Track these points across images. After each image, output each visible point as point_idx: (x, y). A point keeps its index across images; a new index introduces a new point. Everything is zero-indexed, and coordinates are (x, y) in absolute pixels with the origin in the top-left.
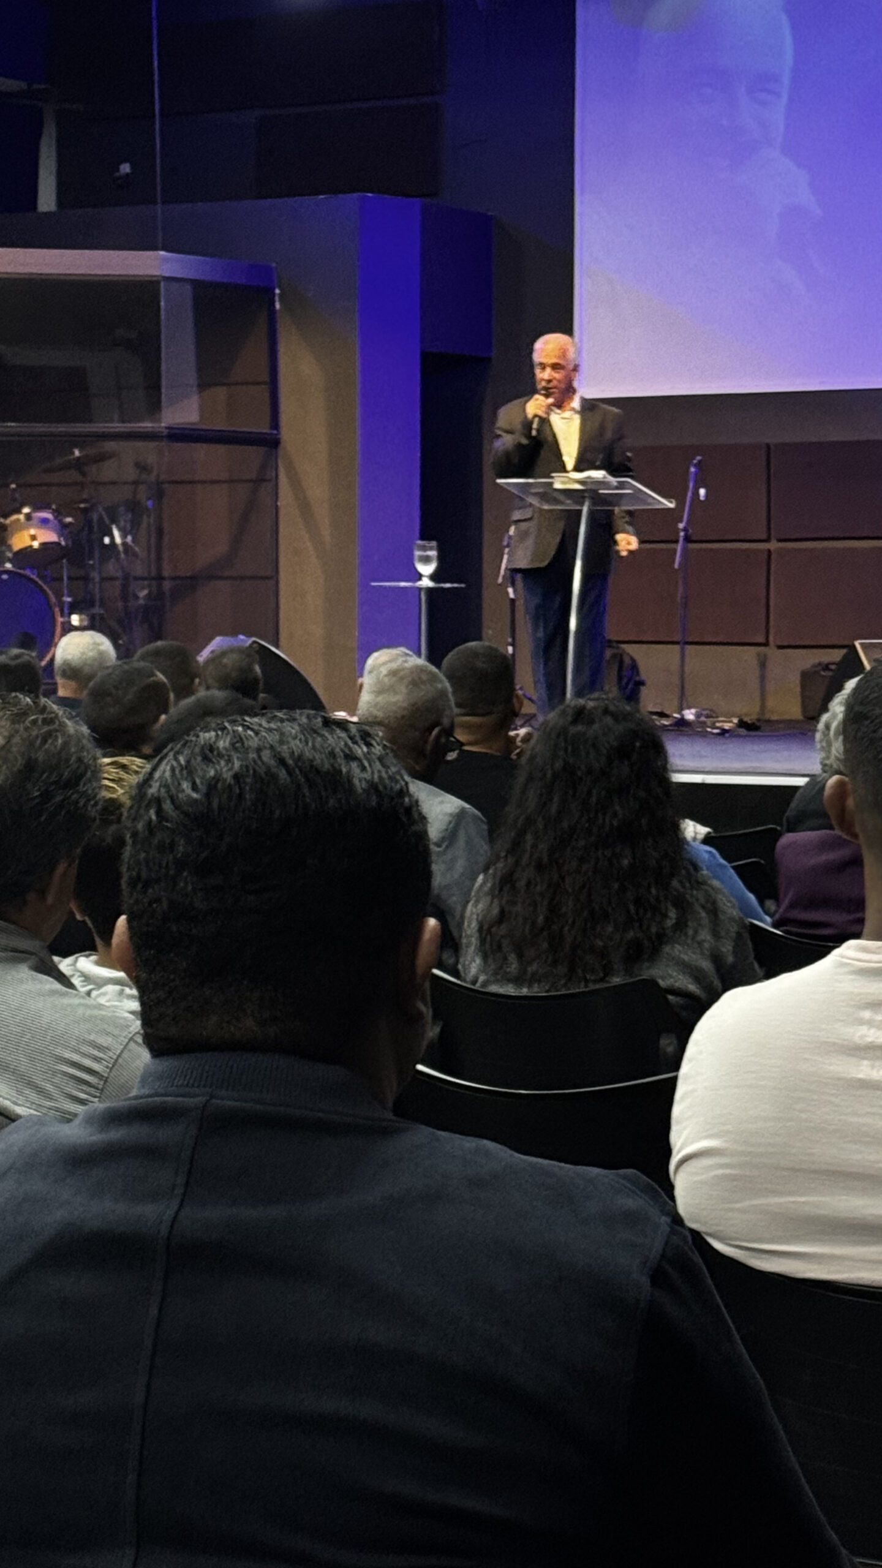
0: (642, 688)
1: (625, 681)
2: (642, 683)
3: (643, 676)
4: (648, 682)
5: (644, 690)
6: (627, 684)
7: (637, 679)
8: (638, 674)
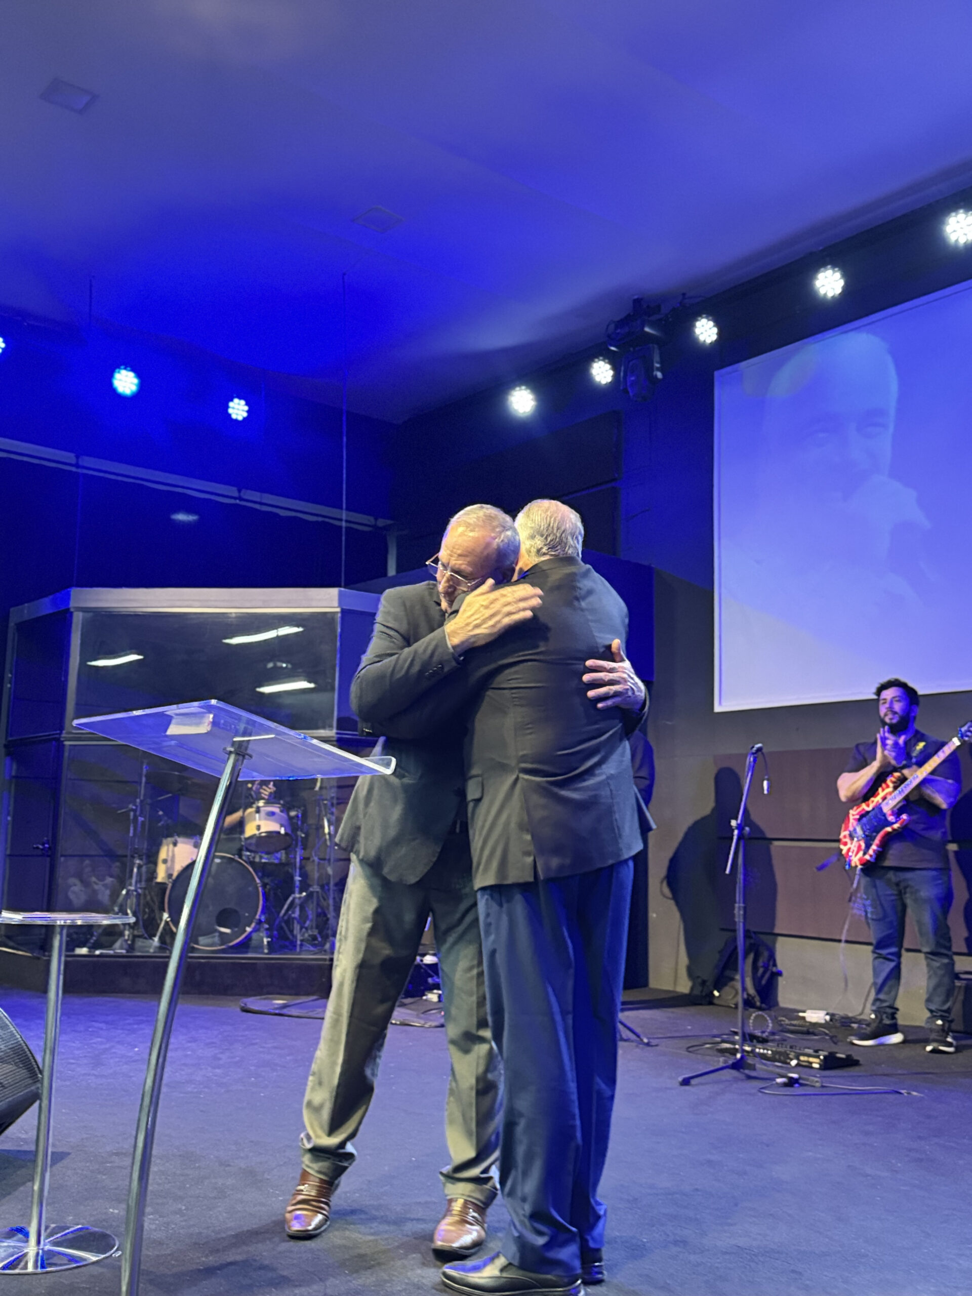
0: (780, 979)
1: (761, 970)
2: (780, 973)
3: (780, 967)
4: (784, 973)
5: (781, 981)
6: (763, 976)
7: (774, 969)
8: (775, 965)
